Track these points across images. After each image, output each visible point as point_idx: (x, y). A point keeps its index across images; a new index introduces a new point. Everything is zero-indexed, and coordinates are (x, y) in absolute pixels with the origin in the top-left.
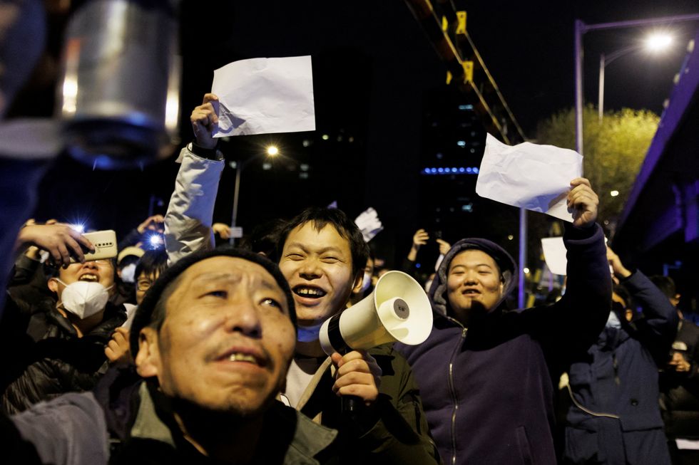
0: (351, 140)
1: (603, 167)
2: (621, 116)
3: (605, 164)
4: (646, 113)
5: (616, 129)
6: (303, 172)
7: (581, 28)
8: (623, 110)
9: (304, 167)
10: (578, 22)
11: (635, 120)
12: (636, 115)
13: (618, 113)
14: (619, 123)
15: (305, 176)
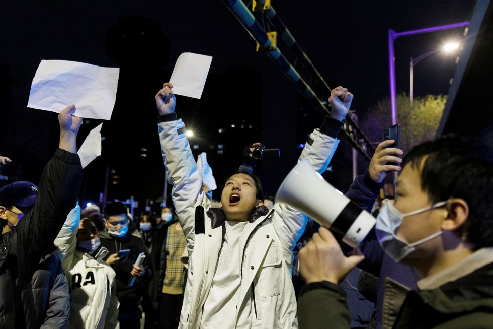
0: (250, 127)
1: (413, 135)
2: (426, 100)
3: (415, 133)
4: (442, 97)
5: (422, 109)
6: (220, 149)
7: (393, 35)
8: (427, 95)
9: (220, 146)
10: (390, 31)
11: (436, 102)
12: (436, 99)
13: (424, 98)
14: (424, 105)
15: (221, 152)
